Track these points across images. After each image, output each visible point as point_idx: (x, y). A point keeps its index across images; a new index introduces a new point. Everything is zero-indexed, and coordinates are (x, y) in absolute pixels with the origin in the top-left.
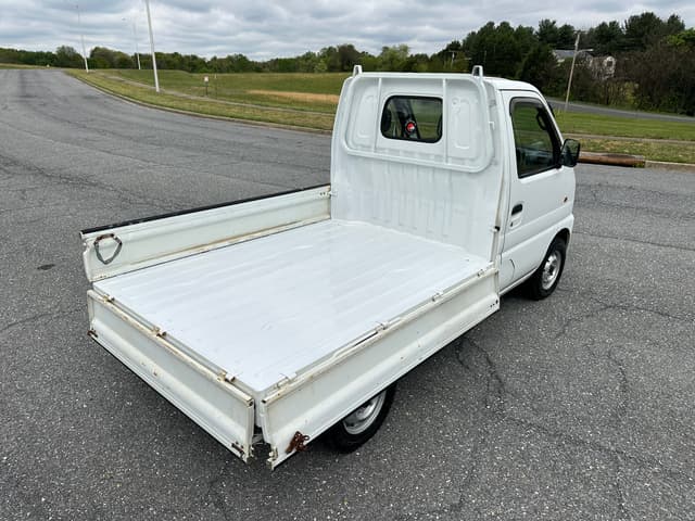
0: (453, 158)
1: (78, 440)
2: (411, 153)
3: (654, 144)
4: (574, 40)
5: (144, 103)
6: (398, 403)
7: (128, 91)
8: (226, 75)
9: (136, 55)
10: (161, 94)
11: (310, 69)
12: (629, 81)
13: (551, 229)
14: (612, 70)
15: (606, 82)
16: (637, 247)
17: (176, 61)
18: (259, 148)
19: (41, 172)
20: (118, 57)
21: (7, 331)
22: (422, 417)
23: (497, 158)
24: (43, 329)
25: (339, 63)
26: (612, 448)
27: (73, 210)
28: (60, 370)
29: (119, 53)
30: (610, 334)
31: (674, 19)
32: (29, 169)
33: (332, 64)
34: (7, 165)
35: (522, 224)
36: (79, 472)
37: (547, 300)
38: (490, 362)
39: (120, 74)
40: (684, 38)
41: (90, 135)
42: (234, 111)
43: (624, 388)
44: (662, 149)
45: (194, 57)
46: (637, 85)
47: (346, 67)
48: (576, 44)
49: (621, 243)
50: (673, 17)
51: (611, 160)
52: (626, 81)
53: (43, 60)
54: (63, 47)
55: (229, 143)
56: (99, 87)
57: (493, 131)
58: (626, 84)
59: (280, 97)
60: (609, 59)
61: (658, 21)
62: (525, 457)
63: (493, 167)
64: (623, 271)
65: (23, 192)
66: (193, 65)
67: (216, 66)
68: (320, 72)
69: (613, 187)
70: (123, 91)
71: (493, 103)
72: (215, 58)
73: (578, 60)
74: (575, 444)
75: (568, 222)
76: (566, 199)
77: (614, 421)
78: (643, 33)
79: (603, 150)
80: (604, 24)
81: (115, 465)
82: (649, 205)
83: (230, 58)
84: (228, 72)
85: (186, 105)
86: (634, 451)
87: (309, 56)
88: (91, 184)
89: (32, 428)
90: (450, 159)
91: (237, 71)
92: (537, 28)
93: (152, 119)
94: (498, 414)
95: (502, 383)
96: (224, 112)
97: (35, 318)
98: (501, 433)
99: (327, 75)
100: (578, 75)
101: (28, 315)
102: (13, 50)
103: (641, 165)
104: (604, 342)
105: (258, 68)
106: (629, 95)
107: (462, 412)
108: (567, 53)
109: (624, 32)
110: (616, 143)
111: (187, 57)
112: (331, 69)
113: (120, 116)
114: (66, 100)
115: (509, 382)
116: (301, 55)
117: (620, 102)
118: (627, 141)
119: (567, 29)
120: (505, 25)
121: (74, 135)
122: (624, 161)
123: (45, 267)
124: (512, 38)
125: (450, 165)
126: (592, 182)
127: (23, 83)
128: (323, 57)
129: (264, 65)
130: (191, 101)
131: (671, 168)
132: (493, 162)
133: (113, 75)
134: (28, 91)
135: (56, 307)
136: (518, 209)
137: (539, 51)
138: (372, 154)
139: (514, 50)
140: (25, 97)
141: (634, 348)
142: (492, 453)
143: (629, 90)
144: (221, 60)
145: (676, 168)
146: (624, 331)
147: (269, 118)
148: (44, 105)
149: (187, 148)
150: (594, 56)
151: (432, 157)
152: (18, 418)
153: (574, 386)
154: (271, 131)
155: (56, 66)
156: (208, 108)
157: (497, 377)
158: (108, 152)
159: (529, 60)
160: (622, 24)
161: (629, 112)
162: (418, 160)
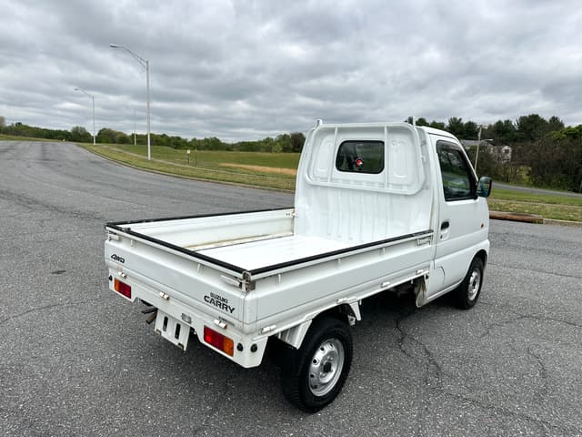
0: (394, 185)
1: (82, 395)
2: (360, 182)
3: (548, 207)
4: (477, 133)
5: (137, 167)
6: (351, 379)
7: (125, 159)
8: (202, 151)
9: (133, 135)
10: (151, 161)
11: (269, 150)
12: (523, 164)
13: (472, 248)
14: (509, 155)
15: (505, 165)
16: (543, 276)
17: (164, 140)
18: (230, 199)
19: (56, 209)
20: (118, 136)
21: (26, 315)
22: (373, 390)
23: (428, 183)
24: (55, 315)
25: (291, 146)
26: (538, 419)
27: (81, 235)
28: (68, 344)
29: (120, 133)
30: (527, 337)
31: (554, 119)
32: (47, 207)
33: (286, 146)
34: (30, 203)
35: (449, 238)
36: (83, 418)
37: (472, 310)
38: (427, 352)
39: (120, 148)
40: (565, 134)
41: (96, 186)
42: (210, 175)
43: (544, 375)
44: (556, 210)
45: (179, 138)
46: (530, 168)
47: (296, 149)
48: (479, 135)
49: (529, 273)
50: (553, 118)
51: (515, 217)
52: (521, 164)
53: (61, 136)
54: (77, 128)
55: (206, 196)
56: (103, 155)
57: (424, 164)
58: (521, 167)
59: (244, 169)
60: (506, 147)
61: (543, 121)
62: (463, 422)
63: (424, 191)
64: (533, 292)
65: (42, 221)
66: (177, 144)
67: (195, 145)
68: (276, 152)
69: (519, 235)
70: (121, 158)
71: (424, 143)
72: (194, 140)
73: (482, 148)
74: (506, 414)
75: (485, 245)
76: (482, 226)
77: (538, 398)
78: (532, 129)
79: (507, 210)
80: (500, 122)
81: (114, 414)
82: (550, 248)
83: (206, 140)
84: (204, 149)
85: (172, 170)
86: (556, 422)
87: (268, 141)
88: (95, 218)
89: (45, 385)
90: (390, 186)
91: (211, 149)
92: (447, 124)
93: (144, 178)
94: (438, 390)
95: (439, 368)
96: (201, 175)
97: (49, 307)
98: (441, 405)
99: (283, 154)
100: (482, 159)
101: (43, 304)
102: (38, 129)
103: (540, 222)
104: (523, 341)
105: (229, 148)
106: (524, 175)
107: (407, 387)
108: (472, 143)
109: (517, 128)
110: (516, 205)
111: (173, 138)
112: (285, 150)
113: (119, 175)
114: (76, 164)
115: (445, 367)
116: (262, 140)
117: (518, 181)
118: (526, 204)
119: (471, 125)
121: (84, 186)
122: (526, 218)
123: (58, 272)
125: (391, 189)
126: (501, 231)
127: (44, 151)
128: (279, 141)
129: (233, 146)
130: (176, 167)
131: (565, 224)
132: (425, 187)
133: (115, 148)
134: (48, 156)
135: (66, 300)
136: (445, 225)
138: (329, 183)
140: (44, 160)
141: (548, 346)
142: (435, 419)
143: (524, 172)
144: (199, 141)
145: (569, 224)
146: (539, 334)
147: (237, 180)
148: (60, 166)
149: (171, 197)
150: (494, 145)
151: (377, 185)
152: (33, 377)
153: (501, 372)
154: (239, 188)
155: (70, 140)
156: (189, 172)
157: (435, 363)
158: (110, 198)
160: (514, 122)
161: (526, 189)
162: (364, 187)
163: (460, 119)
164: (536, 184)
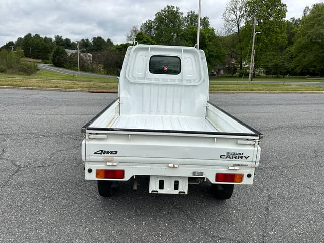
0: (186, 80)
12: (100, 63)
14: (91, 59)
31: (109, 40)
46: (103, 65)
48: (78, 47)
58: (99, 65)
60: (89, 54)
61: (104, 41)
78: (99, 45)
80: (83, 40)
92: (54, 39)
106: (101, 69)
109: (92, 44)
119: (67, 40)
120: (37, 36)
124: (42, 42)
125: (185, 83)
137: (59, 49)
139: (45, 48)
159: (55, 53)
160: (90, 40)
161: (103, 76)
162: (169, 82)
163: (61, 37)
164: (108, 74)
